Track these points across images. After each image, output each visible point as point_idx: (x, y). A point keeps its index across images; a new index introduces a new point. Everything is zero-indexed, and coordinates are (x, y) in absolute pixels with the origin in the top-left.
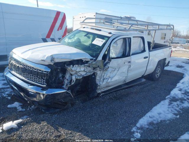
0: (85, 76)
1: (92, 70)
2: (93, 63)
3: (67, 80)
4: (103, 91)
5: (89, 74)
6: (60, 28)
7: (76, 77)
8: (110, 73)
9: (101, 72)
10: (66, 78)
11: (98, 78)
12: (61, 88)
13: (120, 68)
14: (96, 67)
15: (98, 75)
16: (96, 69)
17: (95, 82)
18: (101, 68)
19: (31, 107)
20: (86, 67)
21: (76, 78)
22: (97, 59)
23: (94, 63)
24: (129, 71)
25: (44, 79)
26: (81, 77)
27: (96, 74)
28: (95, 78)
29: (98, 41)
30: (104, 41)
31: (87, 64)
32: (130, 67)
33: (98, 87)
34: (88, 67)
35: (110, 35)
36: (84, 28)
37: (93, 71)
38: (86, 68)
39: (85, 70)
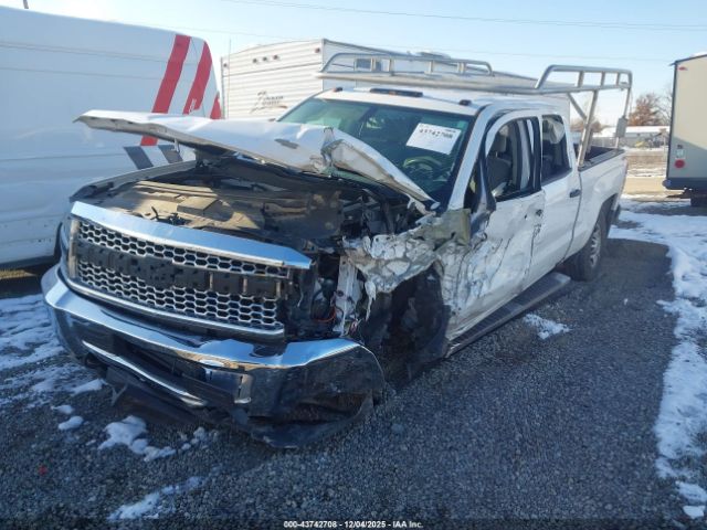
0: (407, 278)
1: (430, 253)
2: (435, 224)
3: (350, 299)
4: (460, 332)
5: (418, 269)
6: (194, 102)
7: (377, 285)
8: (483, 261)
9: (459, 257)
10: (341, 294)
11: (446, 283)
12: (329, 335)
13: (513, 236)
14: (445, 241)
15: (447, 269)
16: (445, 245)
17: (439, 299)
18: (461, 241)
19: (191, 436)
20: (412, 240)
21: (380, 289)
22: (446, 207)
23: (439, 221)
24: (535, 248)
25: (269, 305)
26: (395, 285)
27: (439, 269)
28: (437, 286)
29: (429, 136)
30: (457, 133)
31: (415, 230)
32: (539, 230)
33: (452, 321)
34: (418, 242)
35: (469, 111)
36: (339, 89)
37: (432, 258)
38: (409, 246)
39: (408, 255)
